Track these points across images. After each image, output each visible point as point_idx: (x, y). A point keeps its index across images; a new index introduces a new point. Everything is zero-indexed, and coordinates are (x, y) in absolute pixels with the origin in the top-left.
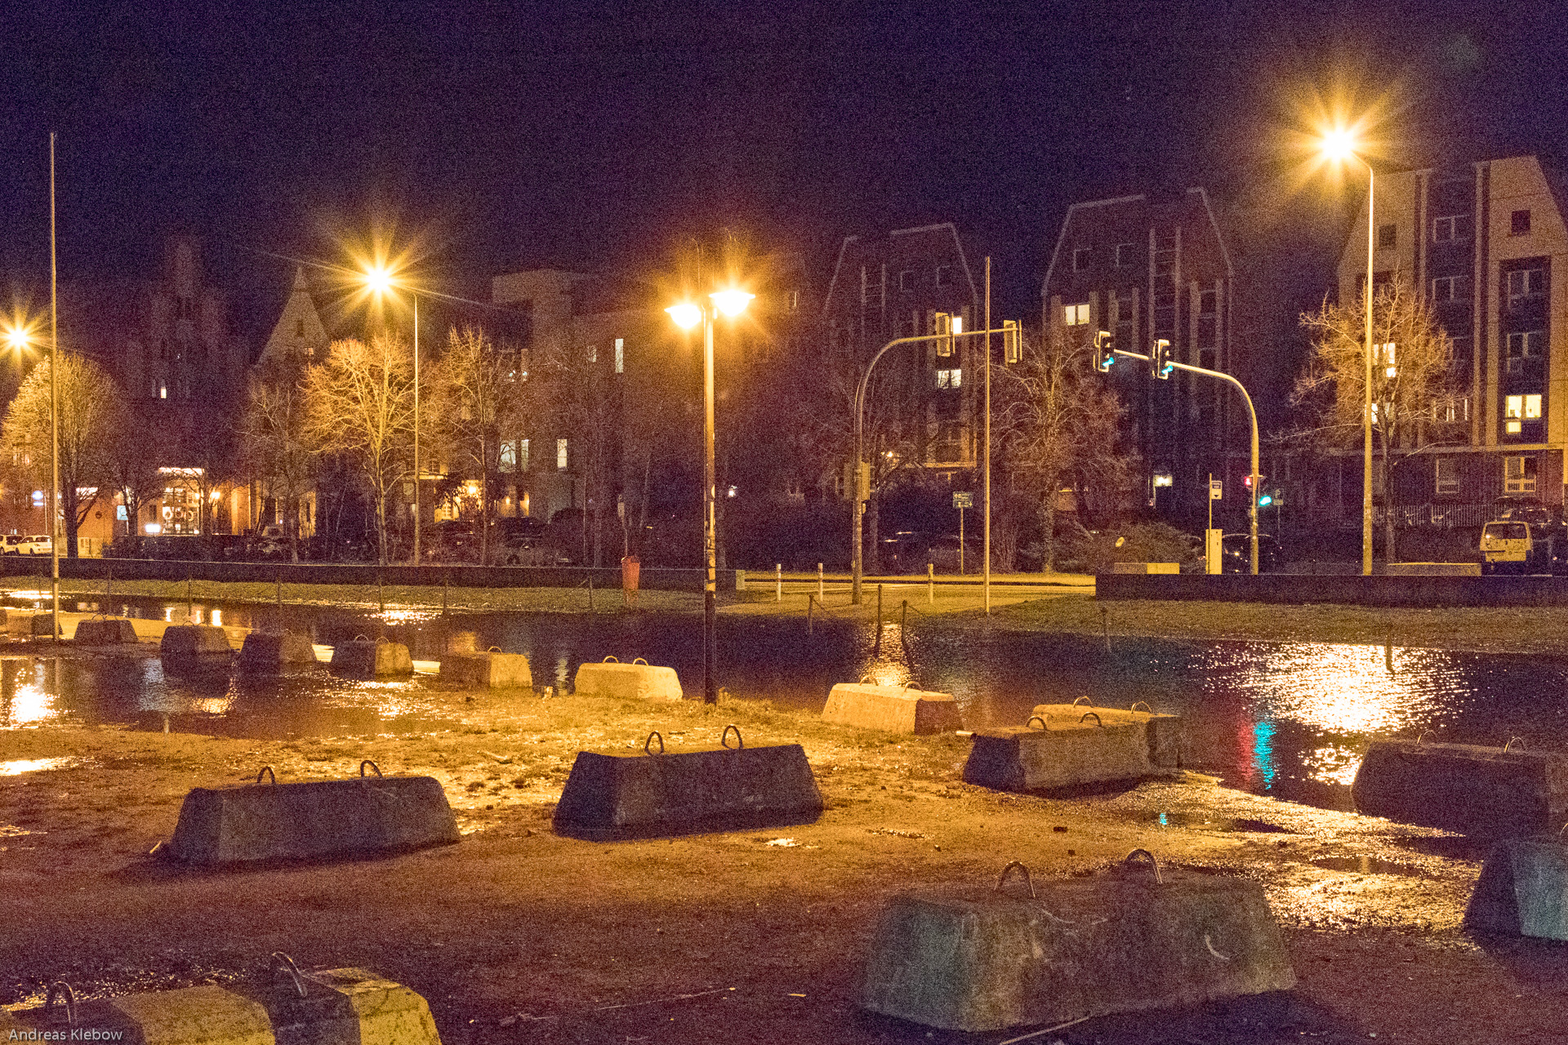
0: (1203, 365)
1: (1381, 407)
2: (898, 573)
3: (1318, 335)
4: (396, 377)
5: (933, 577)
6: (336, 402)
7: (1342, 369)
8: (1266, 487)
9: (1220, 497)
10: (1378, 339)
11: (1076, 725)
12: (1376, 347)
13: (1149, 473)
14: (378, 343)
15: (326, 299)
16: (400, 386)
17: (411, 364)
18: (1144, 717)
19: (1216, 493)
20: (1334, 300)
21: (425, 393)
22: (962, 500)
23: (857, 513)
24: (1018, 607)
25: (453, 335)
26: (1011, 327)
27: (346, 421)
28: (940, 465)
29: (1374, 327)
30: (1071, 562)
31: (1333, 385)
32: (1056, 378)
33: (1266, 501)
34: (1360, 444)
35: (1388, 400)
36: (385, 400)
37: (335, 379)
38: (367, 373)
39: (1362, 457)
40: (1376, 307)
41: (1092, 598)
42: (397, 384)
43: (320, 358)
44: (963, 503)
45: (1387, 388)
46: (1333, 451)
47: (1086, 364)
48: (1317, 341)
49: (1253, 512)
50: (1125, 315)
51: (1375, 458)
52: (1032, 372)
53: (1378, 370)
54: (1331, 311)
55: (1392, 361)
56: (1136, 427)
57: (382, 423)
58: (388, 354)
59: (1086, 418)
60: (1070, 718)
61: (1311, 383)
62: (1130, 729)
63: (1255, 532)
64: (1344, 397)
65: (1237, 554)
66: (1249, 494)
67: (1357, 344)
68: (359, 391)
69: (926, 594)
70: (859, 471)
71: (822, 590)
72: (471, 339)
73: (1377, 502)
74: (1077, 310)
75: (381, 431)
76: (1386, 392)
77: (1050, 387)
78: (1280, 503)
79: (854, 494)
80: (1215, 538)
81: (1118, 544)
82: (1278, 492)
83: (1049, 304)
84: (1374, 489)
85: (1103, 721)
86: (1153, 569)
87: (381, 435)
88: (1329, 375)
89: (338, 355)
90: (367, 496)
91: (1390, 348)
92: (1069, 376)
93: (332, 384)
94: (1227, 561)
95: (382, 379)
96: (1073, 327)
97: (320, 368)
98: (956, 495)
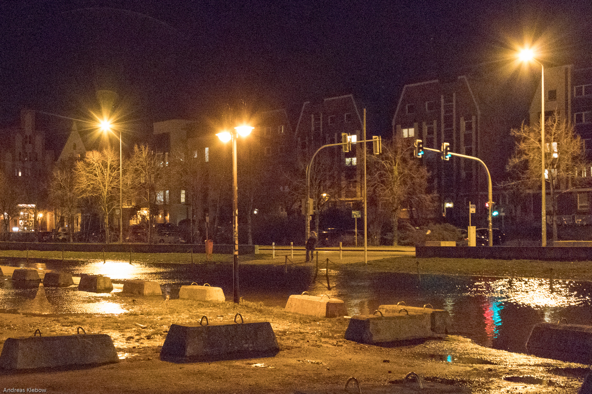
0: (467, 154)
1: (550, 172)
2: (327, 246)
3: (519, 139)
4: (112, 166)
5: (342, 248)
6: (88, 177)
7: (531, 155)
8: (496, 207)
9: (474, 212)
10: (547, 140)
11: (397, 314)
12: (548, 144)
13: (442, 201)
14: (105, 152)
15: (85, 133)
16: (115, 169)
17: (119, 160)
18: (430, 310)
19: (472, 210)
20: (528, 123)
21: (124, 172)
22: (356, 214)
23: (308, 220)
24: (380, 261)
25: (136, 148)
26: (377, 139)
27: (92, 184)
28: (347, 199)
29: (545, 136)
30: (406, 241)
31: (527, 161)
32: (398, 161)
33: (495, 213)
34: (540, 188)
35: (553, 168)
36: (108, 175)
37: (88, 167)
38: (101, 164)
39: (541, 193)
40: (546, 126)
41: (413, 257)
42: (112, 168)
43: (82, 158)
44: (356, 216)
45: (552, 163)
46: (528, 191)
47: (412, 154)
48: (519, 142)
49: (490, 219)
50: (430, 132)
51: (547, 194)
52: (387, 158)
53: (548, 155)
54: (525, 129)
55: (556, 150)
56: (436, 181)
57: (106, 184)
58: (110, 156)
59: (412, 178)
60: (394, 311)
61: (517, 161)
62: (422, 317)
63: (491, 227)
64: (532, 166)
65: (483, 237)
66: (488, 210)
67: (538, 143)
68: (98, 172)
69: (339, 256)
70: (308, 202)
71: (293, 254)
72: (143, 149)
73: (548, 213)
74: (408, 131)
75: (106, 188)
76: (552, 164)
77: (395, 164)
78: (503, 214)
79: (306, 212)
80: (472, 231)
81: (428, 233)
82: (502, 210)
83: (395, 129)
84: (547, 208)
85: (409, 313)
86: (444, 244)
87: (106, 190)
88: (524, 157)
89: (88, 157)
90: (100, 215)
91: (555, 144)
92: (404, 160)
93: (87, 169)
94: (479, 241)
95: (106, 167)
96: (407, 138)
97: (82, 162)
98: (353, 212)
